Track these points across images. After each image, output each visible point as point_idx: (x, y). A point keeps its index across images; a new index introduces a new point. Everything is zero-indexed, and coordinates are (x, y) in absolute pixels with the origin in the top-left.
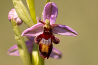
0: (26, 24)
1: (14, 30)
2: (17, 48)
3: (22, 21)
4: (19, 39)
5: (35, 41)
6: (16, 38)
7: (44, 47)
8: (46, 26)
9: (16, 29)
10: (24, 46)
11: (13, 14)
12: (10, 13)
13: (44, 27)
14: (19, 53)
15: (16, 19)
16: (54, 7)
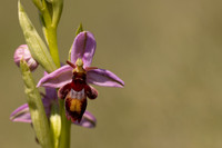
0: (43, 67)
1: (25, 78)
2: (27, 109)
3: (38, 63)
4: (32, 93)
5: (59, 95)
6: (27, 91)
7: (73, 102)
8: (77, 70)
9: (27, 76)
10: (39, 103)
11: (23, 53)
12: (18, 51)
13: (73, 71)
14: (30, 118)
15: (27, 60)
16: (91, 39)
